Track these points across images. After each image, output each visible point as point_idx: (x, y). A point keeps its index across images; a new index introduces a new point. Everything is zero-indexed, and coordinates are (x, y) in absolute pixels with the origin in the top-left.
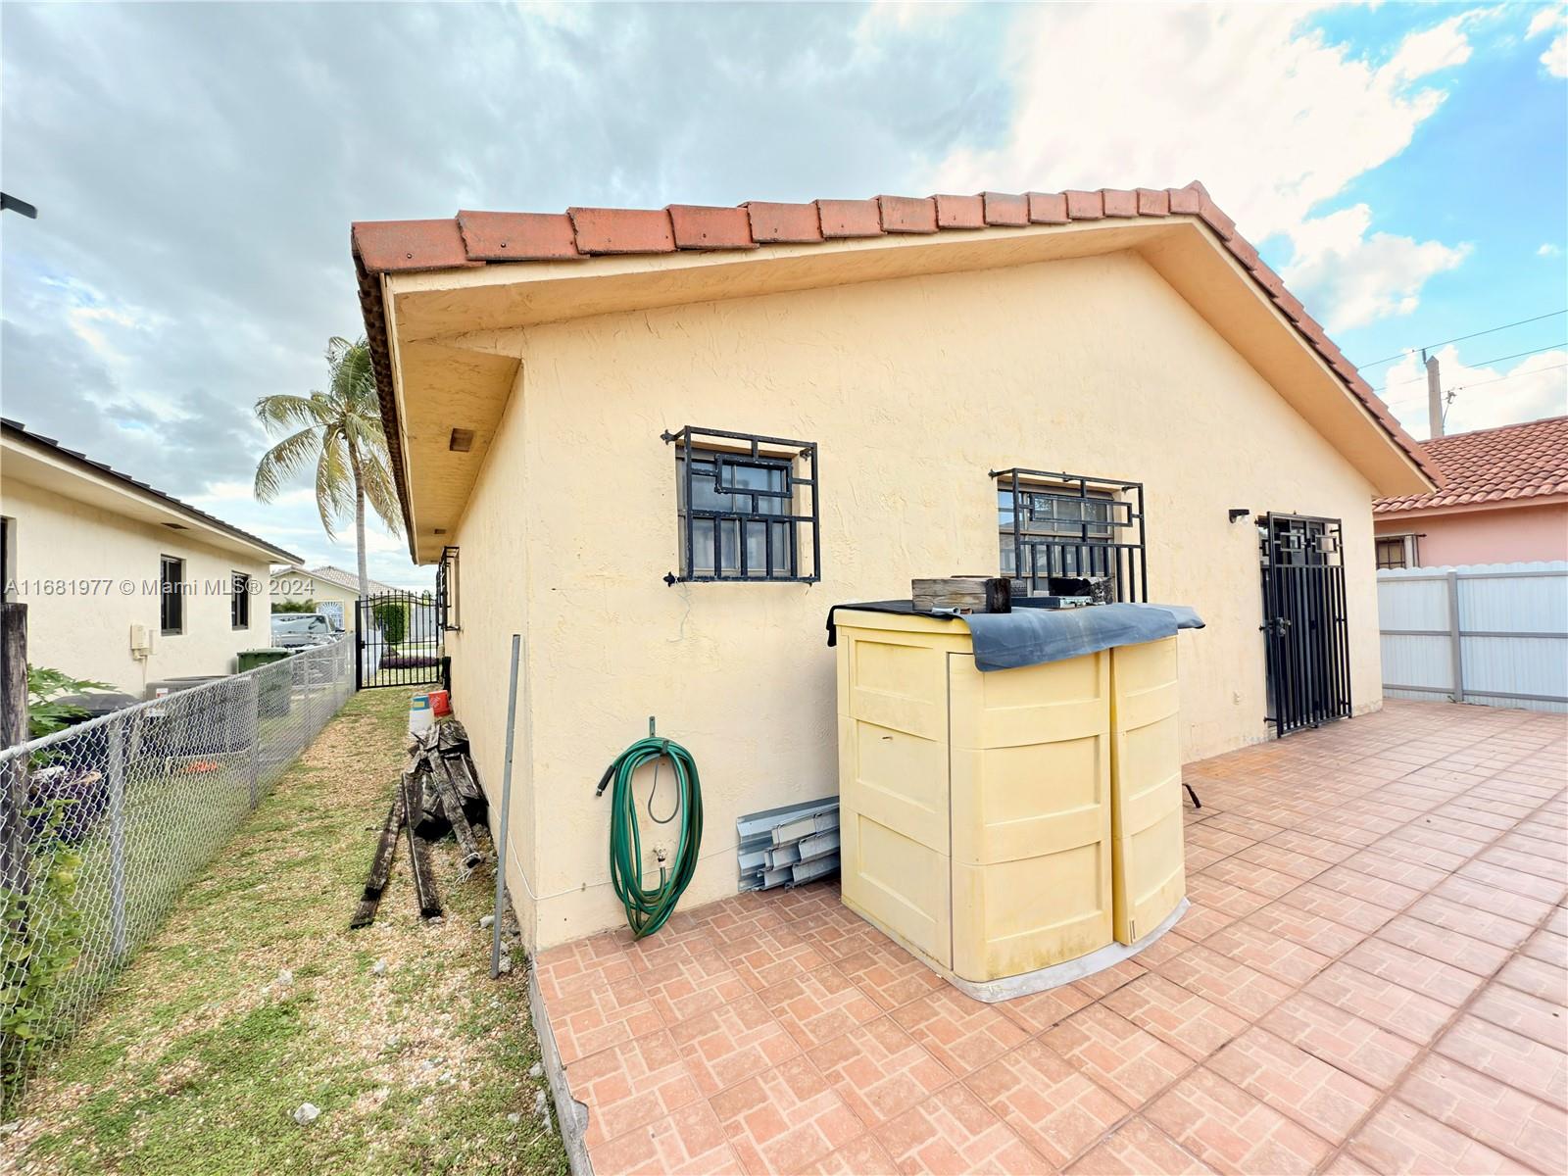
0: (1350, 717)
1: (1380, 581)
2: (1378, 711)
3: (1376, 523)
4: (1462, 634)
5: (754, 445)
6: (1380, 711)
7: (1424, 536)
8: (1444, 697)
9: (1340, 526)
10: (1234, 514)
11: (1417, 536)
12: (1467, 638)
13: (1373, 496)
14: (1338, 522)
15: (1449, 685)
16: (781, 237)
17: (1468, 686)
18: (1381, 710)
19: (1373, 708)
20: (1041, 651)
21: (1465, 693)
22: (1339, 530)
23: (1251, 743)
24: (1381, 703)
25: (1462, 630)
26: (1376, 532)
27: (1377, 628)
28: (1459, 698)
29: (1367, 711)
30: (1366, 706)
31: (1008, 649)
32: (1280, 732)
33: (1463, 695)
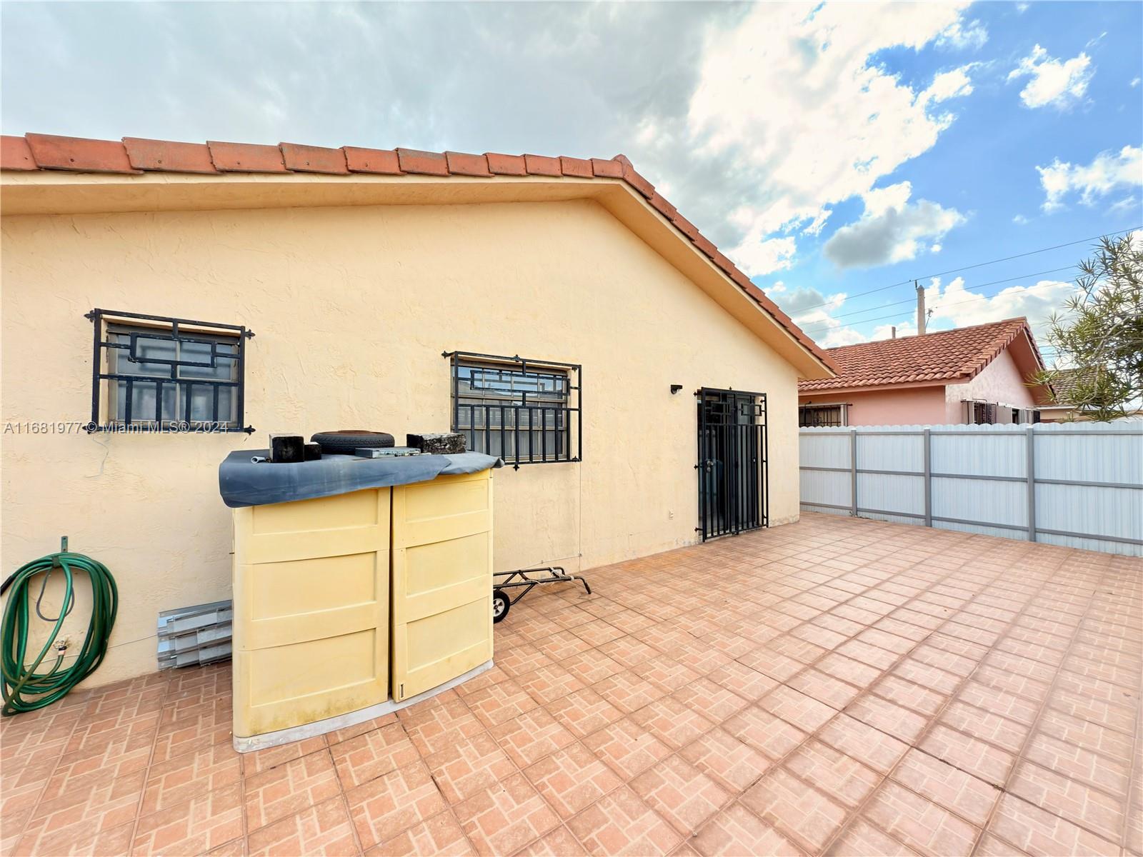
0: (767, 527)
1: (801, 434)
2: (796, 522)
3: (799, 397)
4: (857, 471)
5: (175, 325)
6: (797, 523)
7: (851, 405)
8: (847, 512)
9: (765, 398)
10: (675, 388)
11: (847, 405)
12: (861, 474)
13: (799, 378)
14: (765, 395)
15: (850, 504)
16: (164, 166)
17: (859, 506)
18: (799, 521)
19: (791, 520)
20: (294, 491)
21: (857, 510)
22: (765, 401)
23: (683, 546)
24: (798, 517)
25: (858, 469)
26: (799, 404)
27: (798, 466)
28: (856, 514)
29: (786, 522)
30: (786, 519)
31: (258, 491)
32: (705, 538)
33: (857, 511)
